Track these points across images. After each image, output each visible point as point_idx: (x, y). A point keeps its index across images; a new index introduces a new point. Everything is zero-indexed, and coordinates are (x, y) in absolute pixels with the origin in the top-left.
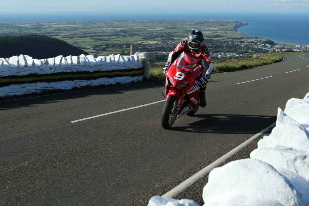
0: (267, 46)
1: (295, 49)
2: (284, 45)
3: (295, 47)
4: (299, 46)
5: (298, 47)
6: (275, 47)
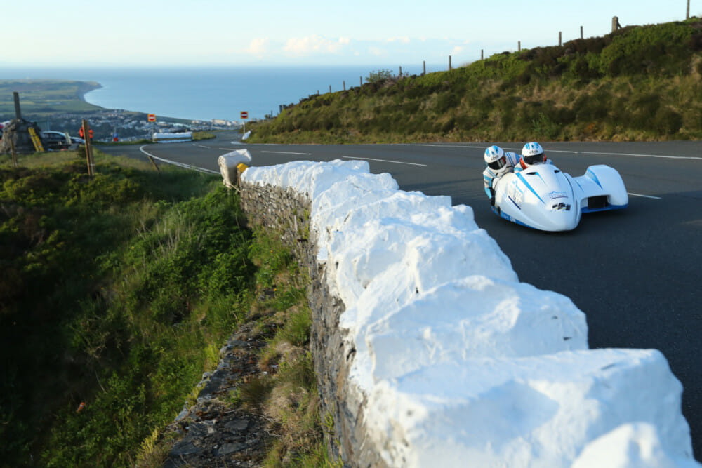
1: (192, 127)
3: (191, 123)
4: (197, 122)
5: (195, 123)
6: (158, 126)
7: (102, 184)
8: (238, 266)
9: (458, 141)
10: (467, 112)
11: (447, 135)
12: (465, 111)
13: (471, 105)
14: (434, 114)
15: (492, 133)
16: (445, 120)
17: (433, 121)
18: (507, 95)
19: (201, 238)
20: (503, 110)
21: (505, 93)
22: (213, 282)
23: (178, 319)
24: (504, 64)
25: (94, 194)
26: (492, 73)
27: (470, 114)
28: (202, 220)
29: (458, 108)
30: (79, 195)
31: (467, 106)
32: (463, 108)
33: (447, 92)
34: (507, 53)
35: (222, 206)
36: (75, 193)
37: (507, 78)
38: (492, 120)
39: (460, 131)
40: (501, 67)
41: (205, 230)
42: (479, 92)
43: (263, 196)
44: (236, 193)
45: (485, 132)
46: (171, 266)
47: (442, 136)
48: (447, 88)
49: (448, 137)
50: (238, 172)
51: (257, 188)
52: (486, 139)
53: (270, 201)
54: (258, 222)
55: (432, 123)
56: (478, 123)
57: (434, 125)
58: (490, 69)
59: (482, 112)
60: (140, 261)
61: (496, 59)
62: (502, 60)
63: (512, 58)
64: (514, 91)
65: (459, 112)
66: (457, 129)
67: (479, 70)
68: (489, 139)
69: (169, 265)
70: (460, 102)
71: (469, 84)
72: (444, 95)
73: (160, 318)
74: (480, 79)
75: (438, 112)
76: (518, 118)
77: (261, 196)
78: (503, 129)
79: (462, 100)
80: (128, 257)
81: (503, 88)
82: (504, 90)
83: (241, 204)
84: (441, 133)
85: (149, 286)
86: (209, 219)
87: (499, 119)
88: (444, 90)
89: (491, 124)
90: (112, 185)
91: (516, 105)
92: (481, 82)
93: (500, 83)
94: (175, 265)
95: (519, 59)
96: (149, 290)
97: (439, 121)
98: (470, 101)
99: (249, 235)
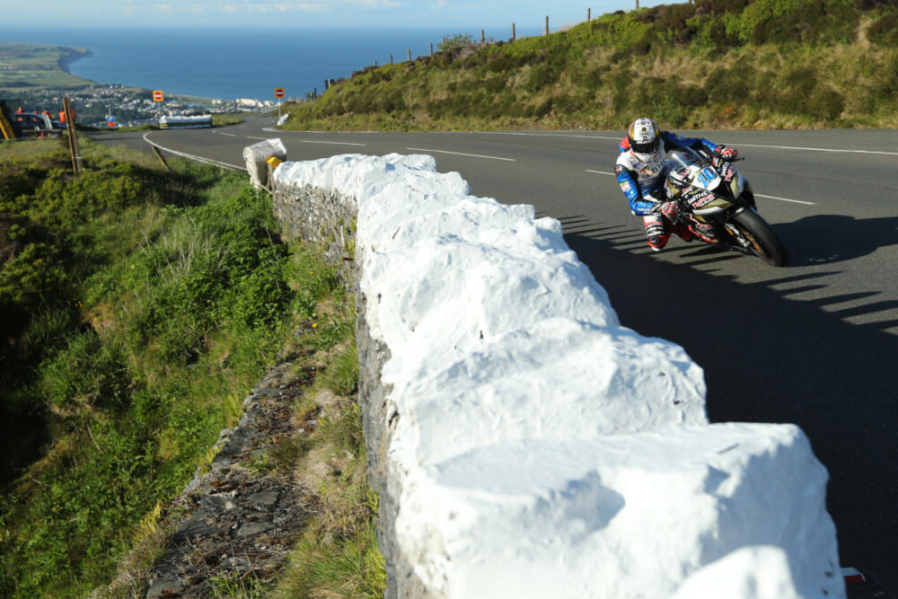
0: (147, 105)
1: (212, 107)
2: (184, 100)
3: (211, 103)
4: (219, 102)
5: (216, 103)
6: (167, 107)
7: (91, 184)
8: (269, 291)
9: (556, 129)
10: (568, 90)
11: (543, 121)
12: (565, 88)
13: (574, 81)
14: (526, 93)
15: (600, 118)
16: (539, 100)
17: (524, 102)
18: (621, 68)
19: (221, 255)
20: (614, 88)
21: (618, 66)
22: (238, 310)
23: (193, 359)
24: (616, 27)
25: (80, 196)
26: (601, 40)
27: (572, 94)
28: (222, 231)
29: (557, 85)
30: (61, 198)
31: (569, 83)
32: (562, 86)
33: (542, 64)
34: (620, 13)
35: (249, 213)
36: (56, 195)
37: (620, 45)
38: (601, 101)
39: (559, 115)
40: (613, 32)
41: (226, 244)
42: (584, 64)
43: (302, 200)
44: (268, 196)
45: (591, 117)
46: (184, 291)
47: (536, 121)
48: (543, 58)
49: (543, 124)
50: (270, 168)
51: (294, 190)
52: (593, 126)
53: (310, 206)
54: (296, 233)
55: (523, 105)
56: (582, 106)
57: (525, 108)
58: (599, 33)
59: (588, 91)
60: (142, 283)
61: (607, 20)
62: (615, 22)
63: (627, 19)
64: (629, 63)
65: (558, 90)
66: (556, 113)
67: (585, 35)
68: (597, 125)
69: (181, 289)
70: (559, 78)
71: (571, 53)
72: (538, 67)
73: (171, 357)
74: (585, 47)
75: (531, 91)
76: (633, 99)
77: (299, 200)
78: (614, 112)
79: (562, 75)
80: (127, 281)
81: (615, 59)
82: (616, 62)
83: (273, 210)
84: (534, 118)
85: (156, 316)
86: (233, 230)
87: (610, 100)
88: (538, 62)
89: (599, 106)
90: (105, 185)
91: (632, 82)
92: (587, 51)
93: (612, 51)
94: (188, 289)
95: (636, 21)
96: (154, 322)
97: (531, 103)
98: (572, 76)
99: (285, 253)
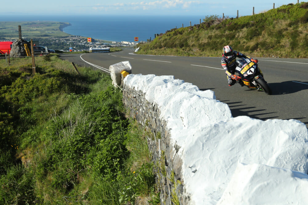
1: (112, 44)
2: (102, 41)
3: (112, 43)
4: (115, 42)
5: (114, 43)
6: (96, 44)
7: (38, 81)
8: (115, 150)
9: (261, 57)
10: (266, 39)
11: (254, 53)
12: (265, 38)
13: (269, 35)
14: (245, 40)
15: (283, 52)
16: (252, 44)
17: (244, 44)
18: (293, 29)
19: (92, 126)
20: (290, 38)
21: (291, 28)
22: (97, 160)
23: (70, 187)
24: (290, 10)
25: (31, 87)
26: (282, 16)
27: (268, 41)
28: (95, 110)
29: (261, 37)
30: (22, 87)
31: (266, 36)
32: (263, 37)
33: (253, 28)
34: (291, 4)
35: (110, 101)
36: (21, 86)
37: (292, 19)
38: (283, 44)
39: (262, 50)
40: (289, 13)
41: (96, 118)
42: (274, 27)
43: (137, 98)
44: (120, 91)
45: (279, 52)
46: (69, 146)
47: (251, 53)
48: (253, 25)
49: (254, 54)
50: (122, 77)
51: (133, 91)
52: (280, 56)
53: (141, 103)
54: (133, 116)
55: (244, 46)
56: (274, 46)
57: (245, 47)
58: (281, 14)
59: (276, 39)
60: (49, 140)
61: (285, 8)
62: (289, 8)
63: (296, 7)
64: (297, 27)
65: (261, 39)
66: (260, 49)
67: (274, 15)
68: (282, 56)
69: (67, 145)
70: (261, 34)
71: (267, 22)
72: (251, 29)
73: (58, 185)
74: (274, 19)
75: (247, 39)
76: (301, 43)
77: (135, 97)
78: (291, 50)
79: (263, 32)
80: (42, 136)
81: (290, 25)
82: (291, 26)
83: (123, 100)
84: (249, 52)
85: (53, 159)
86: (100, 110)
87: (288, 44)
88: (251, 27)
89: (283, 47)
90: (44, 81)
91: (299, 36)
92: (275, 22)
93: (288, 21)
94: (71, 145)
95: (301, 7)
96: (52, 163)
97: (248, 45)
98: (268, 33)
99: (126, 125)
